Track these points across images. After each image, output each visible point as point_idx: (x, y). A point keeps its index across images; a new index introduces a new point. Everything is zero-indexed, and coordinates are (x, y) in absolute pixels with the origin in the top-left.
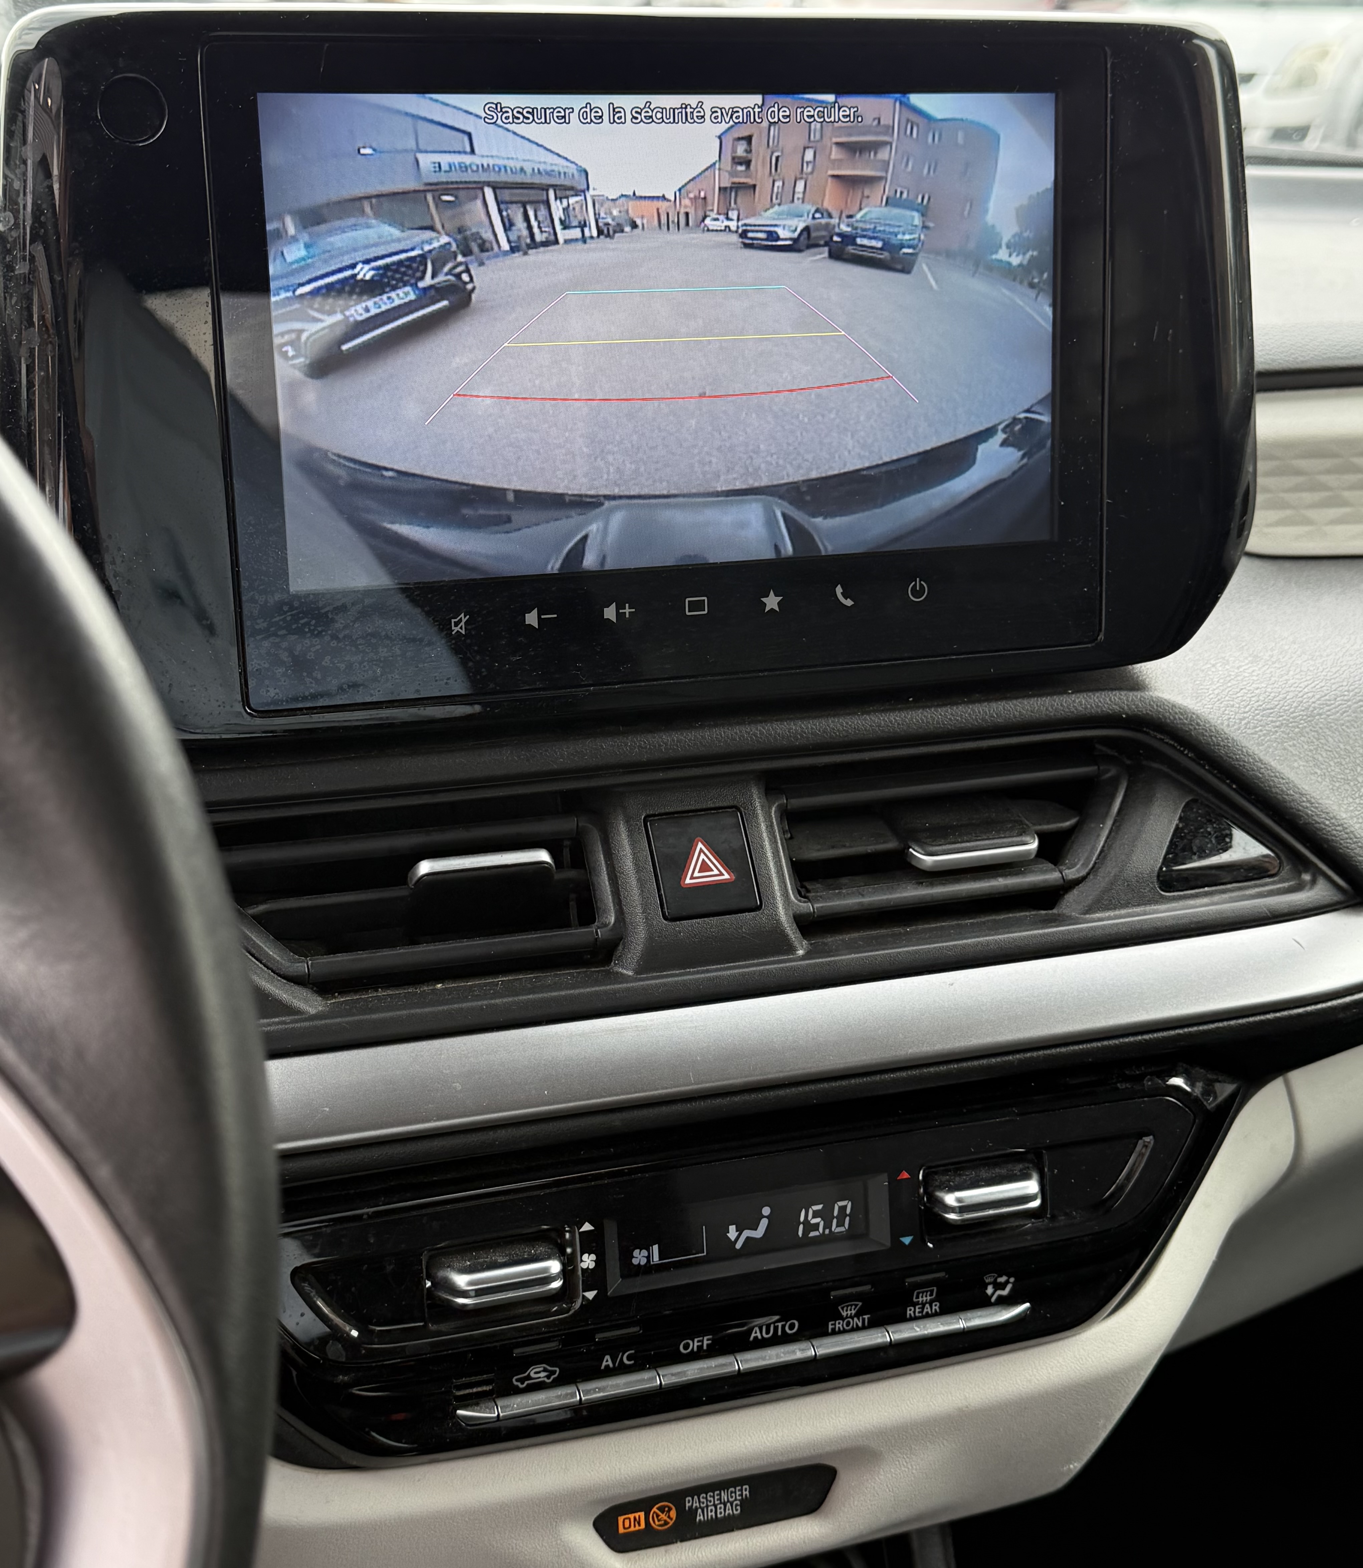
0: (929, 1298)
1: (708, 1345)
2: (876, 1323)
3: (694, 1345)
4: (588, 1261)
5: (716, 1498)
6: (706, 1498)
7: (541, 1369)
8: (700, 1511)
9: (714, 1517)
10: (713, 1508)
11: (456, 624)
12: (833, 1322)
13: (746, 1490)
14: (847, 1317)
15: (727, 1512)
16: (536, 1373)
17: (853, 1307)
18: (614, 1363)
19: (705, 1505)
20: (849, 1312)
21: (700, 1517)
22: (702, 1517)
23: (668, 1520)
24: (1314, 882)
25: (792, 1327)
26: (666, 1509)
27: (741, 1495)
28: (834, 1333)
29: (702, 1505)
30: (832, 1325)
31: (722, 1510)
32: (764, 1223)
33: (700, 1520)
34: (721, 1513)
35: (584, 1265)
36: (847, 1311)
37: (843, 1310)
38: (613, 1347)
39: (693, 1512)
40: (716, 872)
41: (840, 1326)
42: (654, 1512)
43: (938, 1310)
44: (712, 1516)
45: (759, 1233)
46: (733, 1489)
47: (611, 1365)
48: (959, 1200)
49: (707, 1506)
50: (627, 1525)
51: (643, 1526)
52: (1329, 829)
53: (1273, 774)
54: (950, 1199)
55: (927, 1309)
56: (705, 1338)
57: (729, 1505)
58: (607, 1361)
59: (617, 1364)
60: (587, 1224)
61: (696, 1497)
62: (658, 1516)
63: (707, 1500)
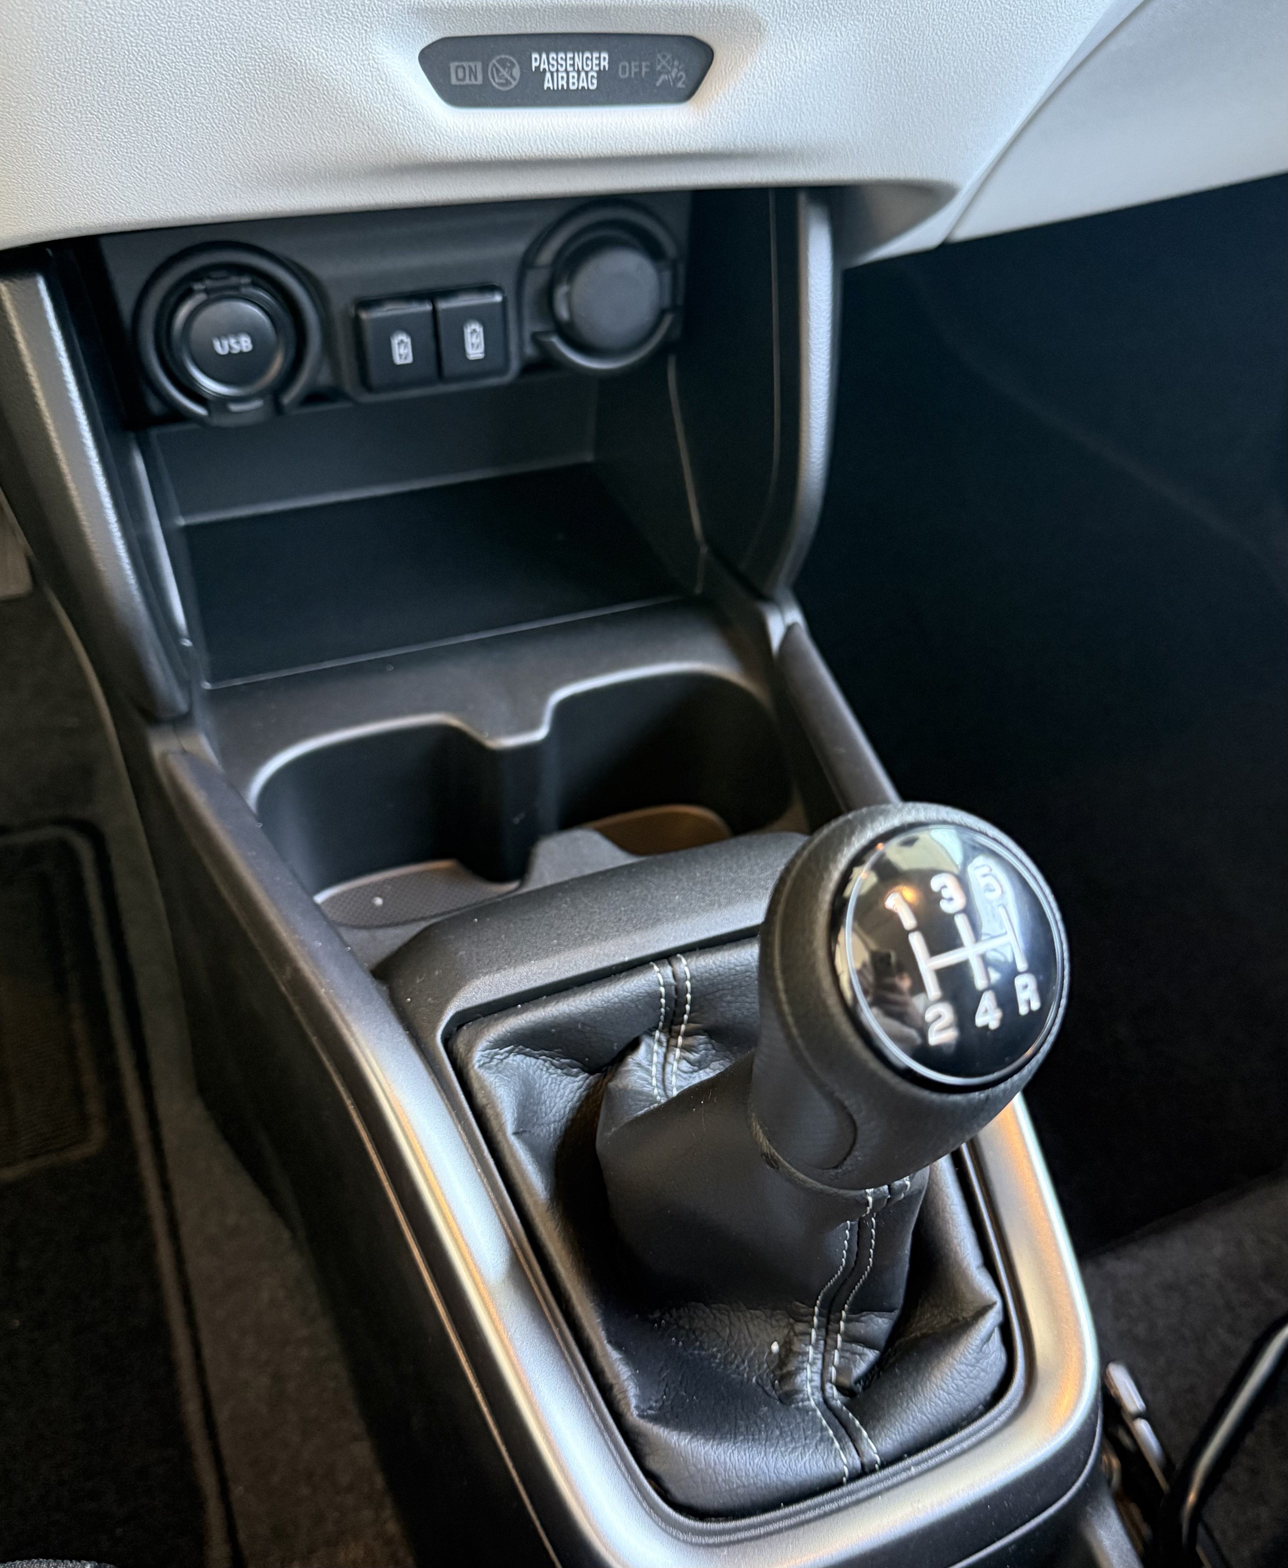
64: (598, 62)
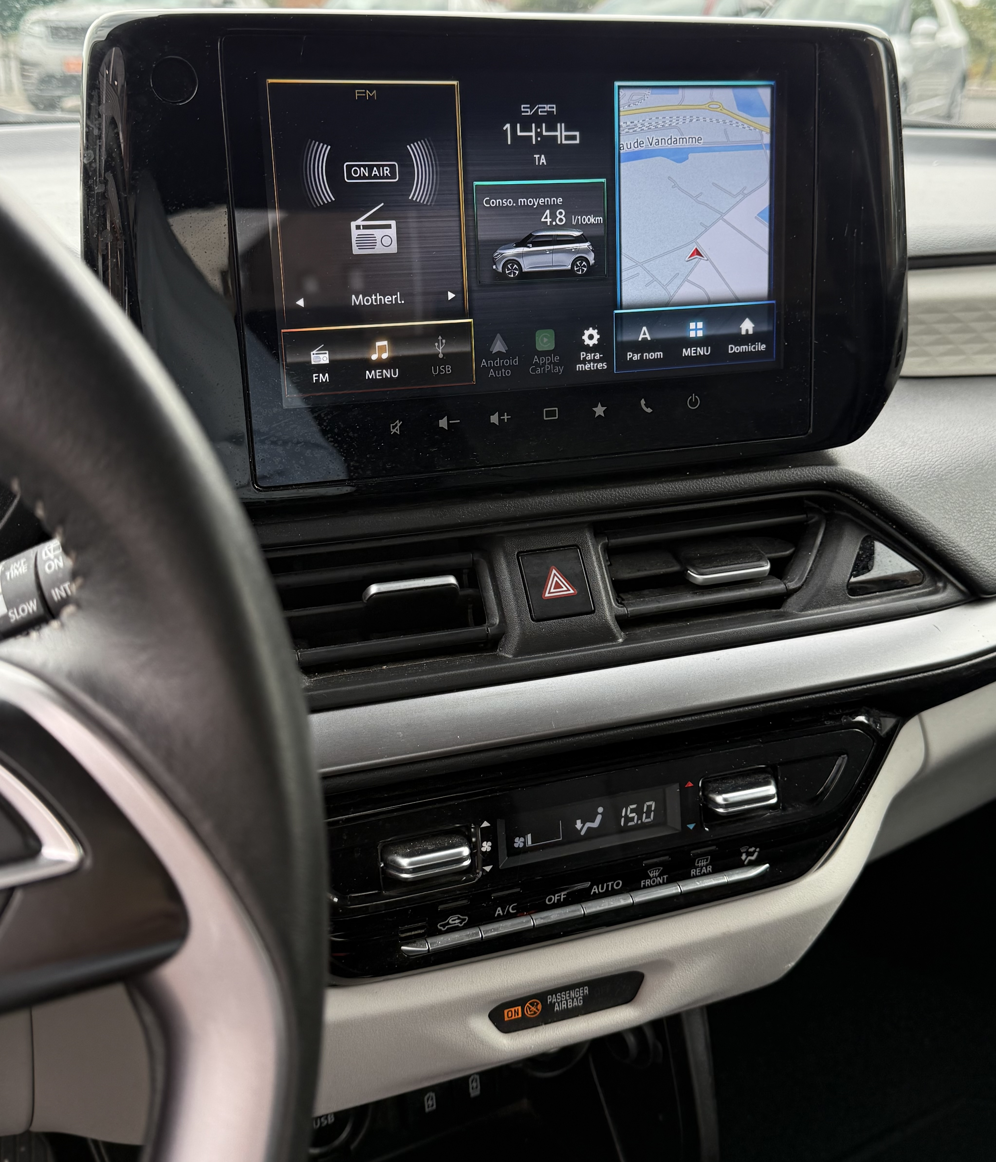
0: (705, 863)
1: (564, 898)
2: (672, 880)
3: (555, 898)
4: (486, 846)
5: (567, 995)
6: (561, 996)
7: (457, 918)
8: (557, 1004)
9: (566, 1007)
10: (565, 1002)
11: (394, 427)
12: (644, 881)
13: (586, 990)
14: (653, 877)
15: (574, 1004)
16: (452, 921)
17: (657, 870)
18: (503, 912)
19: (560, 1000)
20: (654, 874)
21: (557, 1008)
22: (558, 1008)
23: (536, 1011)
24: (945, 588)
25: (618, 885)
26: (535, 1004)
27: (583, 993)
28: (645, 887)
29: (558, 1000)
30: (643, 882)
31: (571, 1003)
32: (599, 818)
33: (557, 1010)
34: (570, 1005)
35: (483, 849)
36: (653, 873)
37: (651, 873)
38: (503, 902)
39: (553, 1005)
40: (565, 589)
41: (649, 883)
42: (528, 1006)
43: (711, 871)
44: (564, 1007)
45: (596, 824)
46: (578, 989)
47: (502, 914)
48: (725, 800)
49: (561, 1001)
50: (510, 1015)
51: (520, 1015)
52: (955, 553)
53: (919, 519)
54: (720, 799)
55: (704, 870)
56: (563, 893)
57: (575, 999)
58: (499, 911)
59: (505, 914)
60: (485, 822)
61: (554, 996)
62: (530, 1008)
63: (561, 997)
64: (582, 991)
